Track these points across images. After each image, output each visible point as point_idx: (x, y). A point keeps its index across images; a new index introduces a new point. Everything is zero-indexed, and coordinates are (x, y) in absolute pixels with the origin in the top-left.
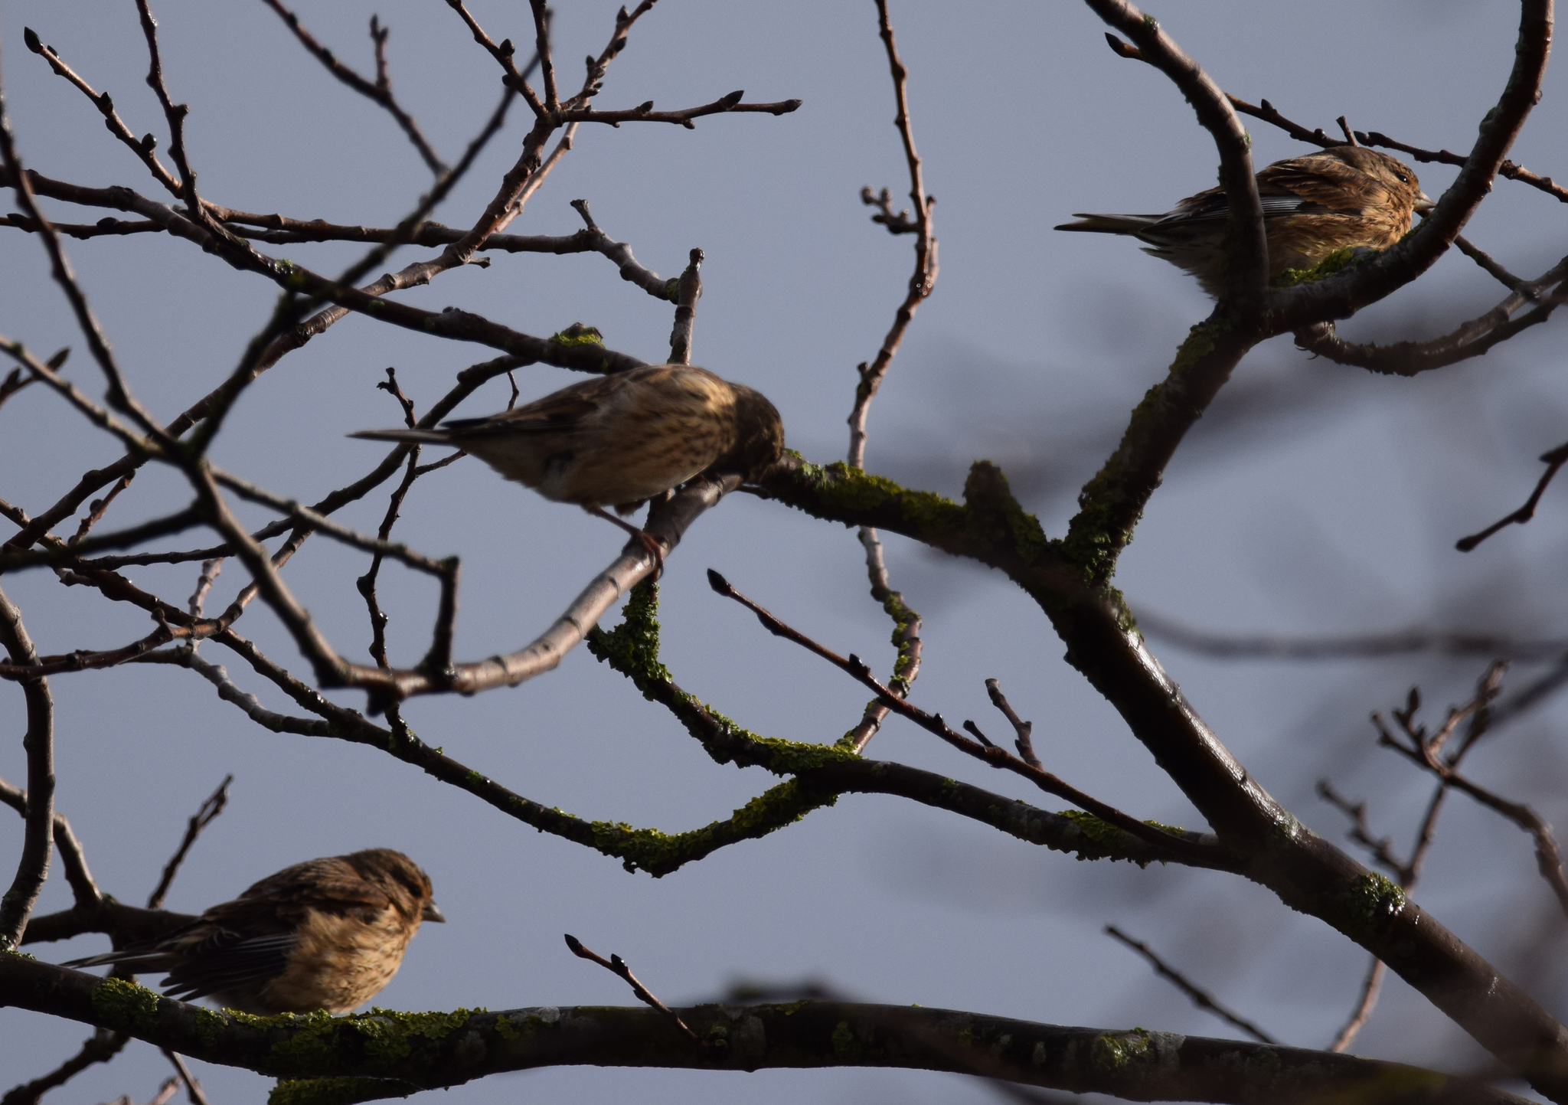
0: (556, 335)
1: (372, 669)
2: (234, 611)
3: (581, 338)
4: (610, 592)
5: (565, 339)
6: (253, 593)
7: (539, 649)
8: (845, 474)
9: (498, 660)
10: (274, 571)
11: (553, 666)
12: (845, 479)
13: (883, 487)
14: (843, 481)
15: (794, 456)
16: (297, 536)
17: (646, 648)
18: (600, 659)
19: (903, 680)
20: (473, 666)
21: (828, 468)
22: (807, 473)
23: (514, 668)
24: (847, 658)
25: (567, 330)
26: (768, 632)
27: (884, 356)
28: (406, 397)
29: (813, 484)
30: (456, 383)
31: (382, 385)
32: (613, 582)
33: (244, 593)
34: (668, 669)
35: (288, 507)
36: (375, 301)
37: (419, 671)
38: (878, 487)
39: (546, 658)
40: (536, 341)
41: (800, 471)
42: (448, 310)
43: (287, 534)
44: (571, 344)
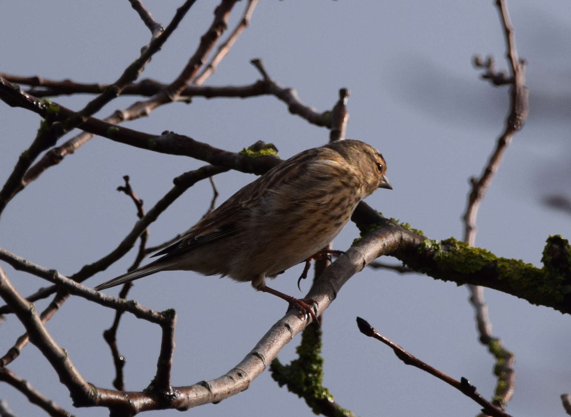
0: (244, 150)
1: (112, 392)
2: (13, 353)
3: (263, 152)
4: (286, 334)
5: (251, 152)
6: (27, 340)
7: (234, 376)
8: (455, 246)
9: (204, 384)
10: (42, 325)
11: (245, 388)
12: (456, 250)
13: (483, 256)
14: (454, 252)
15: (418, 234)
16: (60, 298)
17: (314, 377)
18: (281, 385)
19: (501, 400)
20: (186, 389)
21: (443, 243)
22: (428, 246)
23: (215, 390)
24: (459, 380)
25: (252, 146)
26: (402, 362)
27: (488, 172)
28: (138, 198)
29: (433, 255)
30: (172, 186)
31: (120, 189)
32: (288, 326)
33: (20, 340)
34: (330, 392)
35: (49, 275)
36: (112, 128)
37: (147, 393)
38: (480, 257)
39: (239, 382)
40: (229, 154)
41: (423, 245)
42: (165, 133)
43: (52, 297)
44: (255, 156)
